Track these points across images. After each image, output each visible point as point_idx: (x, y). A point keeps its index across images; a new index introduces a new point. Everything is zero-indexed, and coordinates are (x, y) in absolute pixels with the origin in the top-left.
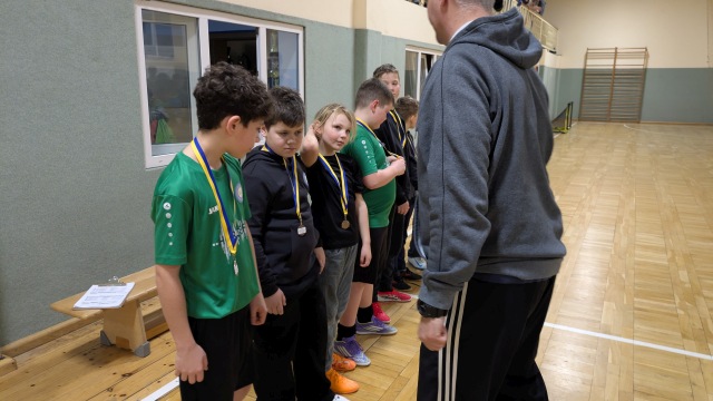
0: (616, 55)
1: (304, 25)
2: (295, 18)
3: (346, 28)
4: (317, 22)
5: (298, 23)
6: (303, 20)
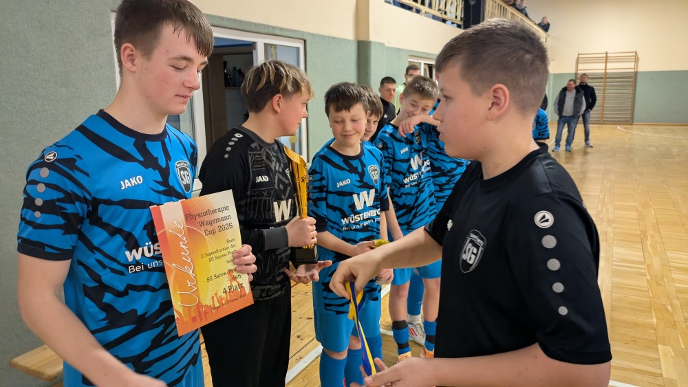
0: (606, 60)
1: (305, 38)
2: (295, 31)
3: (349, 41)
4: (318, 35)
5: (299, 37)
6: (303, 33)
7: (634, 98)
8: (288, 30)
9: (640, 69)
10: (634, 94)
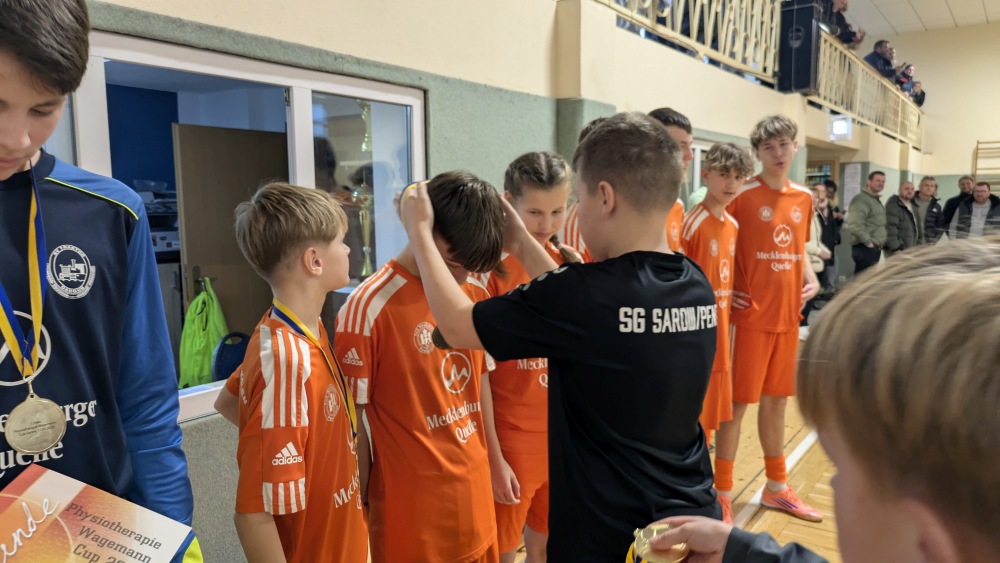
4: (460, 81)
6: (420, 74)
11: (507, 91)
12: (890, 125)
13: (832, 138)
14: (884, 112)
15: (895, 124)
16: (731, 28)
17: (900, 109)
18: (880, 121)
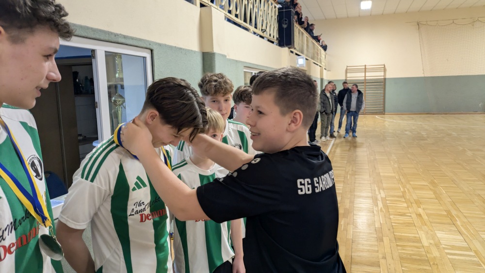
0: (365, 70)
1: (152, 47)
2: (140, 40)
3: (195, 52)
4: (165, 45)
5: (145, 46)
6: (150, 42)
7: (384, 96)
8: (132, 38)
9: (387, 77)
10: (384, 93)
11: (184, 49)
12: (316, 59)
13: (298, 66)
14: (314, 54)
15: (318, 59)
16: (261, 19)
17: (319, 52)
18: (313, 58)
